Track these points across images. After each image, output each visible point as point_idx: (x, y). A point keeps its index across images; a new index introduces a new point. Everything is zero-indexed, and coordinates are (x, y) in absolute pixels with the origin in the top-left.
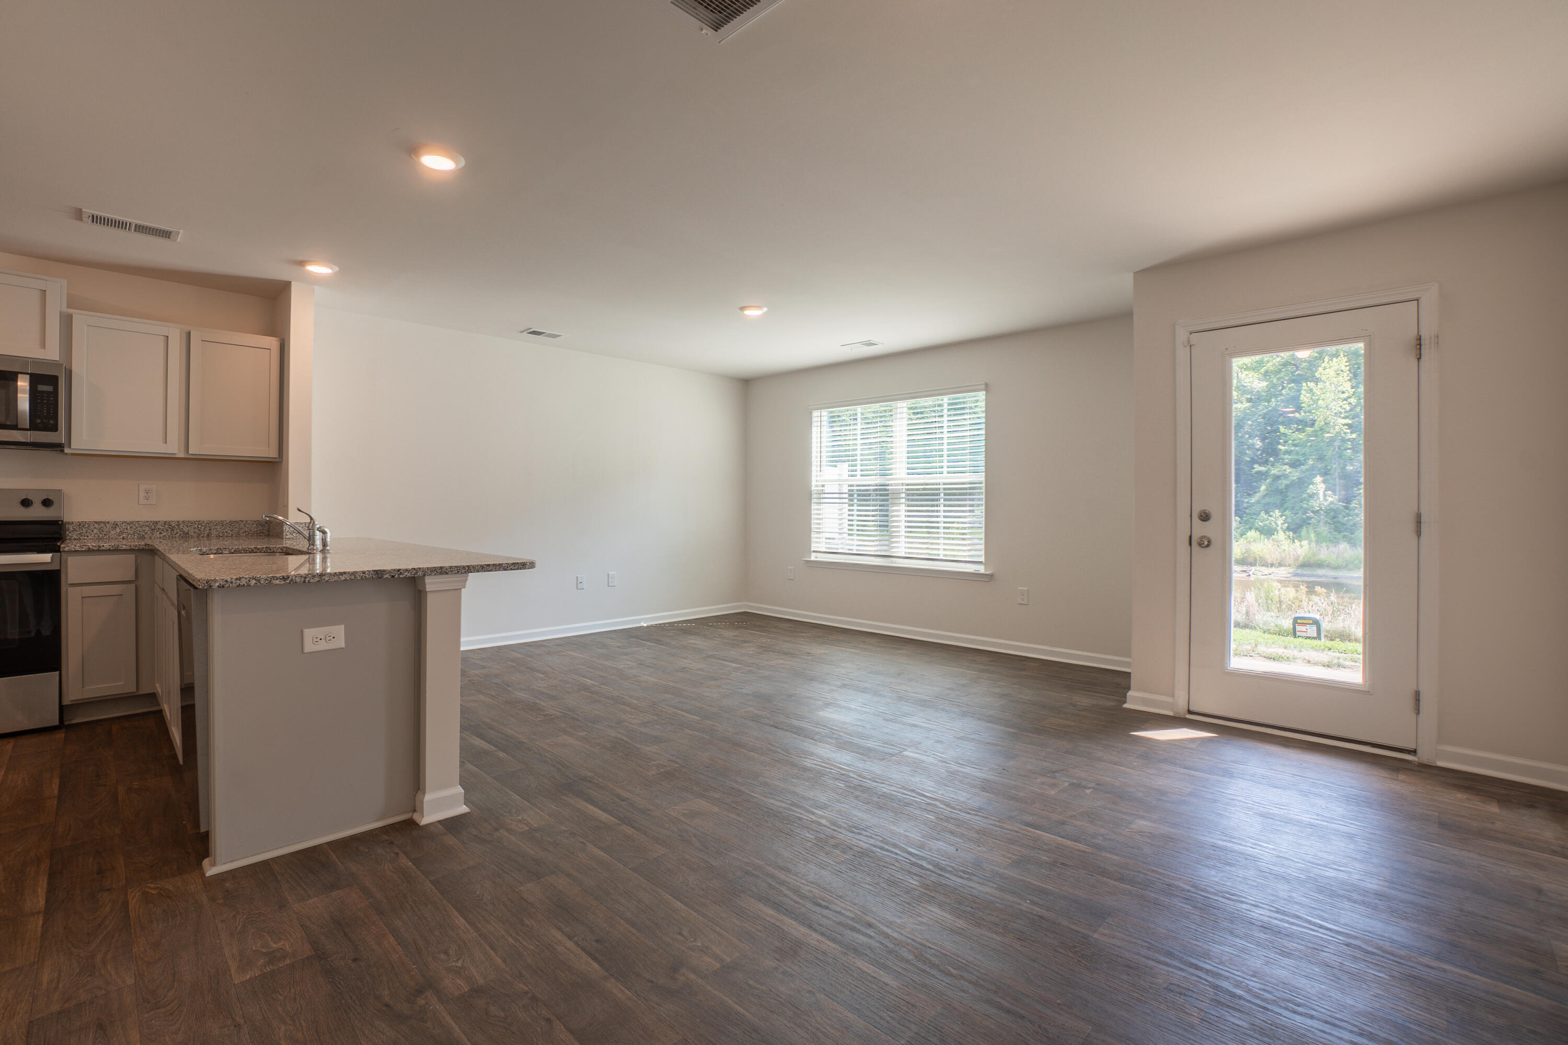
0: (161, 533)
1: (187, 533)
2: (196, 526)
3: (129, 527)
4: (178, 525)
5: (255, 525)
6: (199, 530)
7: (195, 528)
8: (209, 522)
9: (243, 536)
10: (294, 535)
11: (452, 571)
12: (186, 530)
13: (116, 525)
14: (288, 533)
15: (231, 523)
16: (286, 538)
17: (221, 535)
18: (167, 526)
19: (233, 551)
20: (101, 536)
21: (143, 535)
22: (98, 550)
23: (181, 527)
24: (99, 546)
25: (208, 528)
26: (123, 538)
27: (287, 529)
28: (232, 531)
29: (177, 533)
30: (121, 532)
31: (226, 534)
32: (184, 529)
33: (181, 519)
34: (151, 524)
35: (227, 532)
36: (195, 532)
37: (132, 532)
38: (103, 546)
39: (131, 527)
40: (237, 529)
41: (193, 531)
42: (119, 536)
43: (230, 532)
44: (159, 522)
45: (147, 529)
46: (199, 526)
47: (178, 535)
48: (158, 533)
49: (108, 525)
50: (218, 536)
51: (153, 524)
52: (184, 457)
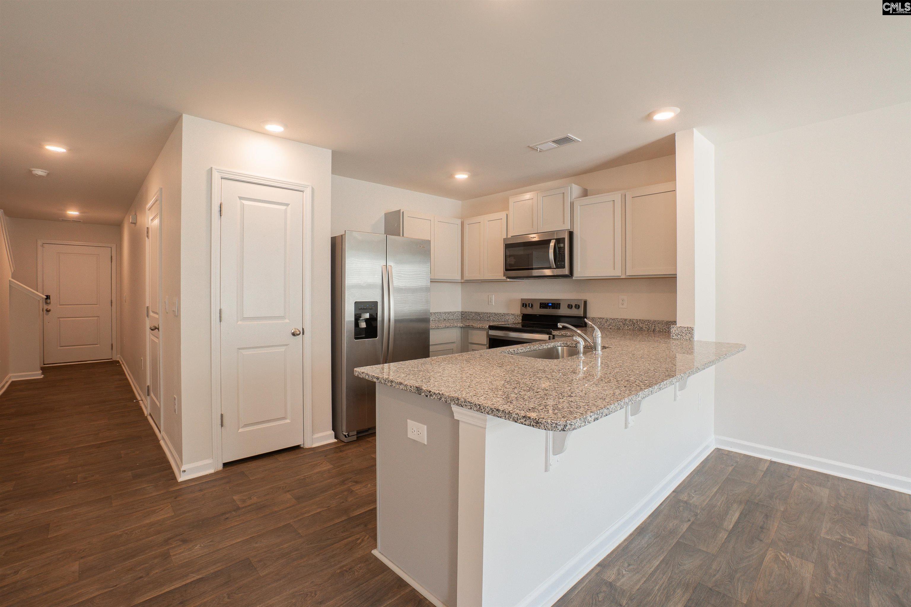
0: (628, 327)
1: (642, 328)
2: (647, 323)
3: (613, 322)
4: (637, 322)
6: (648, 326)
7: (646, 325)
8: (654, 321)
10: (678, 336)
12: (641, 325)
13: (607, 320)
17: (661, 331)
18: (631, 323)
20: (601, 326)
21: (620, 327)
23: (639, 324)
25: (653, 326)
26: (610, 328)
27: (674, 332)
29: (636, 327)
30: (610, 325)
31: (664, 330)
33: (639, 318)
34: (623, 321)
36: (646, 328)
37: (614, 325)
39: (614, 322)
41: (645, 326)
42: (609, 327)
43: (667, 329)
44: (627, 319)
45: (621, 323)
46: (649, 324)
47: (637, 329)
48: (627, 326)
49: (604, 320)
50: (659, 332)
51: (624, 320)
52: (625, 278)
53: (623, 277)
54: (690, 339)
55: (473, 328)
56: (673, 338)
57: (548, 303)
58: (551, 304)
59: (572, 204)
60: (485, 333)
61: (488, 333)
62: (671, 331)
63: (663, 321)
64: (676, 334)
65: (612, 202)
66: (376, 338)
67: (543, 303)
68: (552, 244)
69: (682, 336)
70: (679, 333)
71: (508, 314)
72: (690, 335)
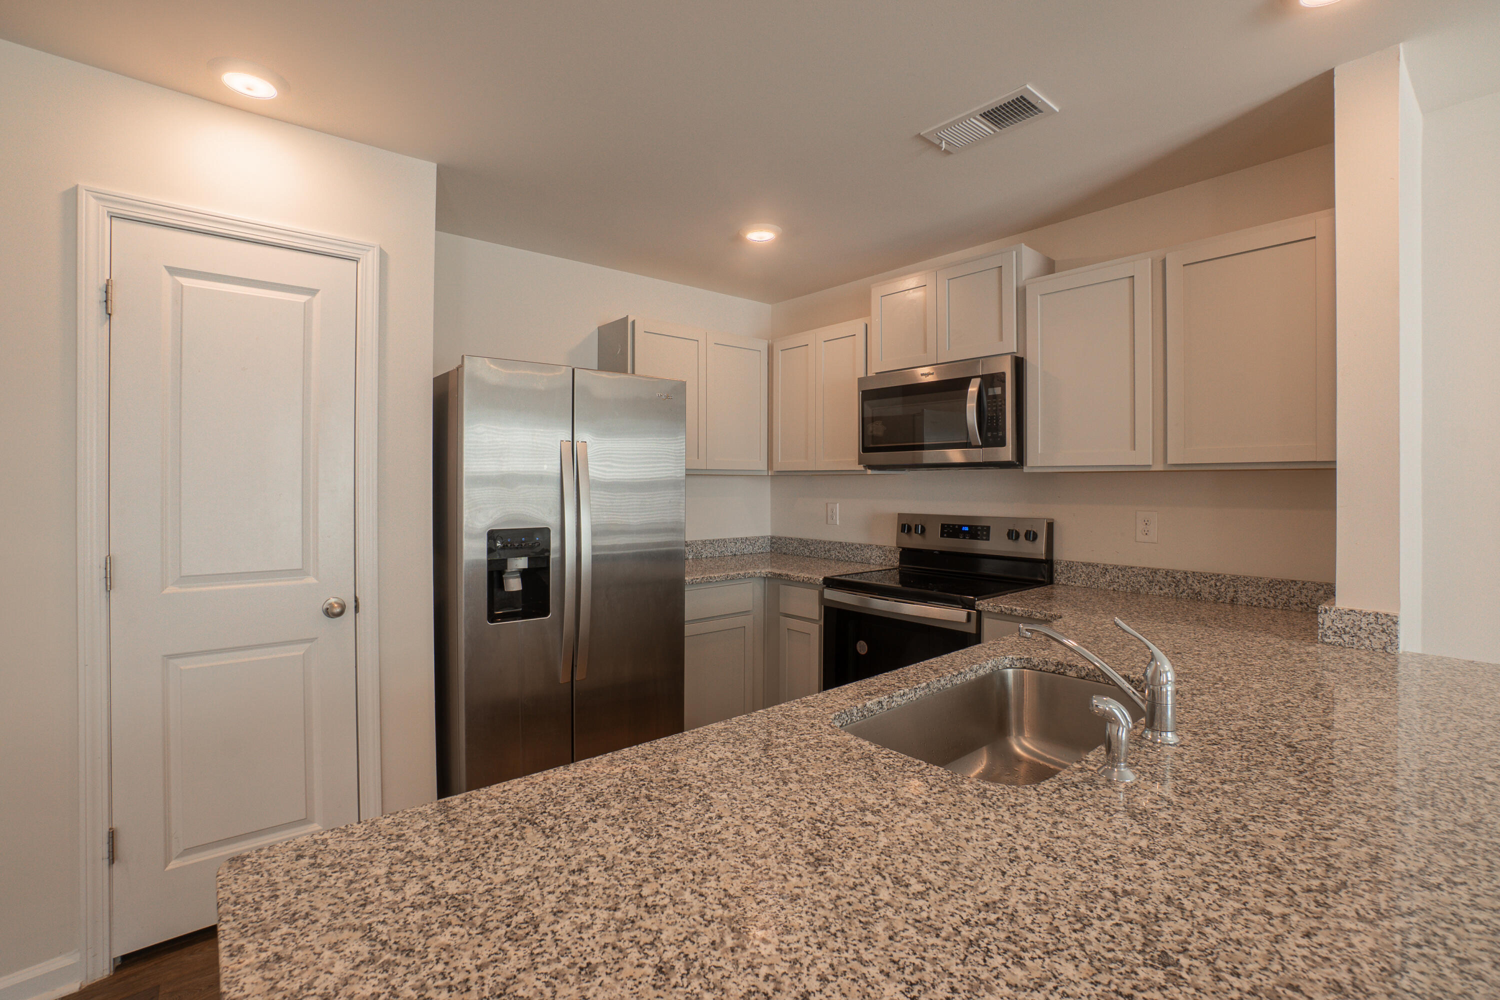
0: (1161, 589)
1: (1199, 593)
2: (1213, 582)
4: (1186, 578)
5: (1321, 592)
6: (1218, 590)
7: (1211, 586)
8: (1235, 579)
9: (1295, 611)
10: (1344, 636)
12: (1197, 587)
13: (1105, 570)
14: (1330, 632)
15: (1273, 584)
16: (1323, 642)
17: (1255, 603)
18: (1169, 579)
20: (1089, 583)
21: (1138, 589)
22: (1010, 615)
23: (1190, 582)
24: (1012, 611)
25: (1232, 589)
26: (1114, 590)
27: (1328, 623)
28: (1275, 598)
29: (1183, 592)
30: (1113, 582)
31: (1263, 603)
32: (1195, 587)
33: (1190, 569)
34: (1148, 573)
35: (1265, 599)
36: (1210, 593)
37: (1124, 583)
38: (1016, 610)
39: (1123, 575)
40: (1285, 597)
41: (1208, 590)
42: (1110, 586)
43: (1271, 600)
44: (1159, 570)
45: (1143, 579)
46: (1218, 584)
47: (1185, 594)
48: (1157, 588)
49: (1097, 570)
50: (1249, 605)
51: (1151, 573)
52: (1162, 469)
53: (1159, 467)
54: (1384, 648)
55: (789, 581)
56: (1327, 640)
57: (961, 526)
58: (967, 529)
59: (1021, 294)
60: (815, 594)
61: (821, 594)
62: (1320, 620)
64: (1335, 629)
65: (1127, 280)
66: (546, 615)
67: (949, 525)
68: (973, 389)
69: (1355, 639)
70: (1347, 629)
71: (869, 546)
72: (1385, 638)
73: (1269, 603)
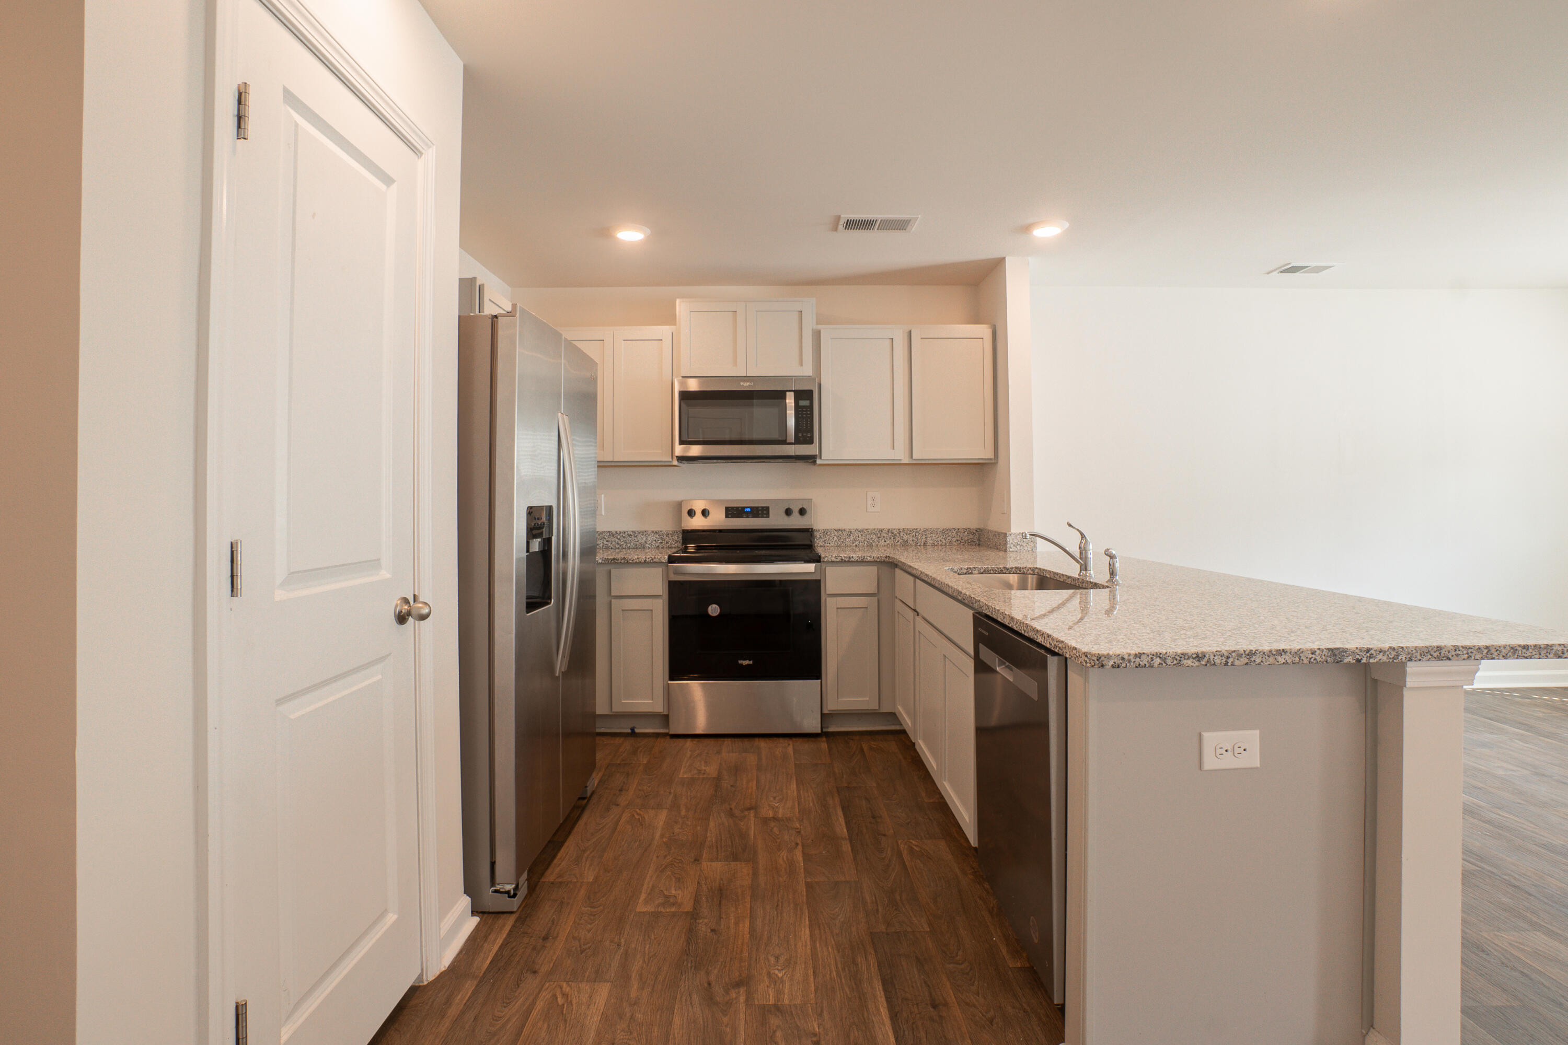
0: (885, 541)
1: (907, 542)
2: (914, 533)
3: (860, 535)
4: (899, 533)
6: (917, 538)
7: (913, 536)
8: (926, 530)
9: (955, 545)
10: (1018, 547)
11: (1457, 655)
12: (905, 538)
13: (849, 532)
14: (1012, 546)
15: (945, 532)
16: (1010, 551)
17: (936, 544)
18: (890, 534)
19: (982, 571)
20: (839, 543)
21: (871, 543)
22: (849, 561)
23: (902, 535)
24: (850, 558)
25: (924, 537)
26: (856, 546)
27: (1011, 541)
28: (945, 539)
29: (898, 541)
30: (855, 540)
31: (940, 543)
32: (904, 538)
33: (901, 526)
34: (877, 532)
35: (941, 540)
36: (913, 541)
37: (862, 540)
38: (852, 557)
39: (862, 535)
40: (950, 538)
41: (911, 539)
42: (853, 543)
43: (943, 540)
44: (884, 529)
45: (874, 536)
46: (917, 534)
47: (899, 543)
48: (883, 541)
49: (844, 533)
50: (933, 545)
51: (879, 532)
52: (908, 462)
53: (906, 461)
54: (1032, 550)
55: (627, 563)
56: (1011, 550)
57: (743, 508)
58: (749, 510)
59: (817, 335)
60: (658, 572)
62: (1008, 540)
63: (937, 529)
64: (1014, 544)
66: (548, 603)
67: (732, 508)
68: (790, 401)
69: (1022, 547)
70: (1019, 543)
71: (644, 533)
72: (1032, 545)
73: (943, 542)
